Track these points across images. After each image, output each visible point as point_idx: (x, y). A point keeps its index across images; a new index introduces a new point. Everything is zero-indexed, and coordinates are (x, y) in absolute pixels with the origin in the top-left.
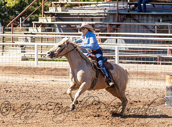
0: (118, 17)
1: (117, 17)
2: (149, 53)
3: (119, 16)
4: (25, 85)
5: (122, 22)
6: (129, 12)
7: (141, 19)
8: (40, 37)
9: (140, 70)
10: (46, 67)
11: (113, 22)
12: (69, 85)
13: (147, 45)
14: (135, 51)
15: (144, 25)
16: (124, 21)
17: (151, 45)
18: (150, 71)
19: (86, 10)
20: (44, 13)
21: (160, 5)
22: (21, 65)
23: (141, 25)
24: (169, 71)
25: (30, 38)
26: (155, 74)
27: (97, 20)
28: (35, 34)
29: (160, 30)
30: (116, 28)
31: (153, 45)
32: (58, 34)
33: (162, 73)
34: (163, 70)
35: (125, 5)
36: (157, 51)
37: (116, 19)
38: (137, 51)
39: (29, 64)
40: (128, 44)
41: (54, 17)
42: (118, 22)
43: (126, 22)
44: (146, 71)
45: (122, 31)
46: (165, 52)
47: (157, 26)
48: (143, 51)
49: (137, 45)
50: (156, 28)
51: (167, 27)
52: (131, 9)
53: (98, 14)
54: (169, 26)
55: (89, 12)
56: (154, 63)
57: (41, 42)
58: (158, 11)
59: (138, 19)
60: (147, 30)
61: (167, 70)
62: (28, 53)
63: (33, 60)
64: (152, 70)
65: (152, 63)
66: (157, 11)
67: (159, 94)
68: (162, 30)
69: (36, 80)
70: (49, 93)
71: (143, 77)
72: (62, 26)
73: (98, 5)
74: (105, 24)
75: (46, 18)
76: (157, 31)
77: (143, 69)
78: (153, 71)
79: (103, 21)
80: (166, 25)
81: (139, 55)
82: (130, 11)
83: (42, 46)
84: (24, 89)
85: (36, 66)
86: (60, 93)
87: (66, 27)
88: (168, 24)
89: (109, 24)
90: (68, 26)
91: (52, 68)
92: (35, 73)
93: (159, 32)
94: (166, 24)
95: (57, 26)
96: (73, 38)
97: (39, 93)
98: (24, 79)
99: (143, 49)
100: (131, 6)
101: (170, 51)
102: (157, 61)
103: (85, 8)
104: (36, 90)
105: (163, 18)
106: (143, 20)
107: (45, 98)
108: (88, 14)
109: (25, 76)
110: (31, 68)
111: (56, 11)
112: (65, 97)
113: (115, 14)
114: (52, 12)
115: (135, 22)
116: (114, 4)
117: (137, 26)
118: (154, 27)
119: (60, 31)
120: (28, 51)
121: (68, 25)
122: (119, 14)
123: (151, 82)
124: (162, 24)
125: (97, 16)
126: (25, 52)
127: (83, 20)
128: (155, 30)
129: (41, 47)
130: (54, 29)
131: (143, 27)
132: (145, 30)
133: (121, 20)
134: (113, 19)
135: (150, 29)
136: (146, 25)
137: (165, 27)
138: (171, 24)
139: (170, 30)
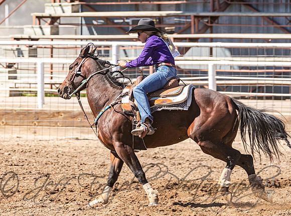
0: (214, 2)
1: (211, 0)
2: (281, 77)
4: (16, 148)
5: (223, 11)
7: (263, 5)
8: (49, 46)
10: (61, 109)
11: (204, 11)
13: (276, 59)
14: (251, 73)
15: (268, 17)
16: (228, 9)
17: (284, 59)
22: (9, 106)
23: (263, 17)
25: (27, 49)
27: (168, 7)
28: (37, 40)
30: (209, 25)
31: (289, 59)
32: (87, 39)
37: (210, 5)
38: (256, 73)
39: (26, 104)
40: (234, 59)
41: (77, 2)
42: (214, 11)
43: (231, 11)
45: (222, 30)
48: (268, 73)
49: (256, 59)
57: (50, 56)
59: (257, 5)
60: (275, 27)
62: (23, 80)
63: (34, 94)
64: (287, 112)
65: (288, 98)
69: (40, 137)
70: (69, 164)
72: (95, 22)
74: (186, 16)
75: (60, 5)
78: (289, 114)
79: (182, 9)
81: (260, 82)
83: (52, 65)
84: (15, 158)
85: (40, 108)
87: (103, 24)
89: (195, 17)
90: (109, 22)
91: (73, 111)
92: (39, 122)
95: (83, 22)
96: (118, 47)
97: (48, 165)
98: (15, 136)
99: (268, 68)
104: (41, 160)
106: (268, 6)
107: (59, 176)
109: (17, 129)
110: (29, 113)
115: (249, 11)
117: (254, 19)
119: (92, 33)
120: (22, 75)
121: (107, 19)
126: (15, 78)
127: (140, 8)
129: (50, 66)
131: (268, 22)
132: (272, 27)
133: (220, 8)
134: (202, 4)
135: (282, 26)
136: (273, 16)
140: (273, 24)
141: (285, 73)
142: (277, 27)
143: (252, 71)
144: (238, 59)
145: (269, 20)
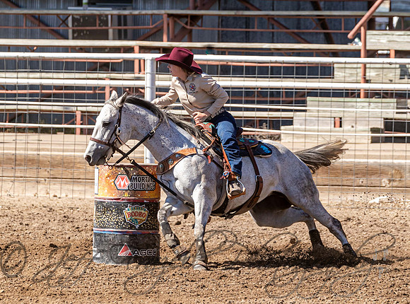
2: (50, 101)
9: (22, 152)
13: (44, 75)
14: (8, 95)
15: (33, 16)
17: (55, 75)
18: (54, 153)
23: (25, 14)
26: (69, 163)
29: (82, 31)
31: (61, 75)
36: (72, 94)
38: (14, 95)
44: (41, 153)
46: (97, 95)
47: (73, 18)
48: (31, 95)
49: (15, 75)
50: (70, 25)
51: (103, 20)
54: (110, 17)
56: (66, 128)
60: (42, 30)
64: (58, 150)
65: (60, 130)
68: (87, 30)
71: (31, 173)
76: (74, 32)
77: (32, 150)
78: (61, 153)
80: (100, 16)
81: (20, 107)
88: (107, 12)
93: (79, 34)
94: (102, 12)
99: (32, 87)
102: (73, 124)
115: (6, 7)
117: (12, 18)
118: (65, 22)
123: (58, 186)
124: (87, 12)
128: (67, 31)
131: (31, 22)
132: (38, 29)
135: (52, 28)
136: (39, 14)
137: (98, 22)
138: (116, 12)
139: (114, 29)
140: (39, 26)
141: (55, 95)
142: (45, 30)
143: (9, 92)
145: (33, 19)
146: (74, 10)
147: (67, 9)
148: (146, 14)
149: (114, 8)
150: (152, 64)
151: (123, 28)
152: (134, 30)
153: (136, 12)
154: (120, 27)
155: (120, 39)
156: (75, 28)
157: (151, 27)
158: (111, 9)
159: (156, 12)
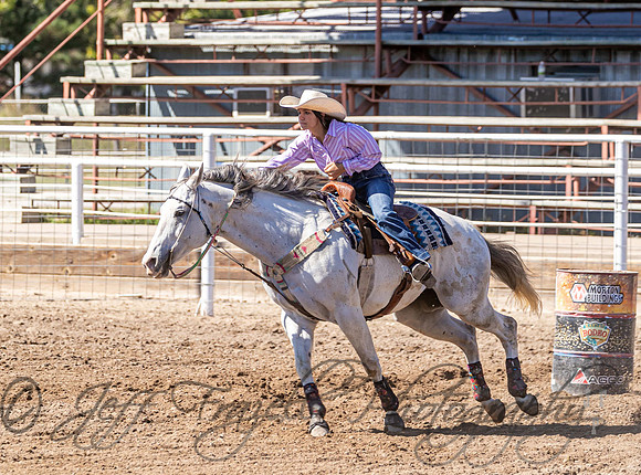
0: (381, 60)
1: (376, 57)
2: (498, 193)
3: (386, 53)
4: (34, 313)
5: (398, 76)
6: (420, 37)
7: (468, 66)
8: (92, 136)
10: (112, 246)
11: (364, 76)
12: (199, 313)
13: (490, 161)
14: (446, 186)
15: (477, 88)
16: (405, 73)
17: (504, 162)
19: (260, 31)
20: (105, 46)
21: (537, 13)
22: (22, 239)
23: (467, 87)
24: (574, 259)
25: (54, 139)
27: (302, 69)
28: (72, 124)
29: (538, 107)
30: (373, 100)
31: (511, 162)
32: (158, 124)
33: (545, 264)
34: (551, 255)
35: (405, 12)
36: (525, 185)
37: (375, 66)
38: (454, 186)
39: (52, 236)
40: (417, 160)
41: (141, 59)
42: (381, 76)
43: (412, 77)
45: (396, 110)
46: (556, 186)
47: (526, 91)
48: (475, 186)
49: (454, 161)
50: (523, 98)
51: (563, 93)
52: (430, 26)
53: (305, 49)
54: (571, 90)
55: (273, 39)
56: (517, 227)
57: (93, 153)
58: (529, 35)
59: (457, 66)
60: (488, 105)
61: (565, 256)
62: (46, 196)
63: (65, 220)
65: (510, 229)
66: (527, 35)
67: (536, 345)
68: (544, 106)
69: (75, 295)
70: (125, 342)
72: (171, 94)
73: (306, 14)
74: (333, 85)
75: (111, 64)
76: (527, 108)
79: (325, 72)
80: (560, 88)
81: (461, 201)
82: (426, 36)
83: (97, 169)
84: (31, 330)
85: (76, 244)
86: (165, 342)
87: (185, 97)
88: (568, 84)
89: (348, 86)
90: (196, 93)
91: (134, 250)
92: (73, 268)
93: (534, 111)
94: (562, 84)
95: (153, 94)
96: (213, 137)
97: (89, 344)
98: (31, 292)
99: (476, 176)
100: (429, 16)
101: (576, 184)
102: (526, 221)
103: (256, 24)
104: (77, 334)
105: (551, 59)
106: (476, 67)
107: (109, 363)
108: (269, 46)
109: (36, 279)
110: (56, 252)
111: (148, 37)
112: (186, 360)
113: (369, 49)
114: (136, 41)
115: (443, 77)
116: (364, 9)
117: (451, 91)
118: (516, 96)
119: (166, 113)
120: (45, 185)
121: (194, 88)
122: (384, 46)
123: (506, 299)
124: (544, 84)
125: (302, 53)
126: (33, 191)
127: (252, 70)
128: (519, 107)
129: (93, 170)
130: (143, 105)
131: (476, 96)
132: (483, 104)
133: (393, 71)
134: (361, 64)
135: (501, 103)
136: (485, 87)
137: (557, 96)
138: (579, 84)
139: (577, 105)
140: (485, 101)
141: (505, 186)
142: (491, 105)
143: (448, 182)
144: (424, 160)
145: (477, 93)
146: (528, 82)
147: (518, 80)
148: (616, 87)
149: (577, 78)
150: (624, 147)
151: (587, 103)
152: (602, 106)
153: (604, 84)
154: (584, 103)
155: (584, 116)
156: (530, 104)
157: (622, 102)
158: (572, 79)
159: (629, 83)
